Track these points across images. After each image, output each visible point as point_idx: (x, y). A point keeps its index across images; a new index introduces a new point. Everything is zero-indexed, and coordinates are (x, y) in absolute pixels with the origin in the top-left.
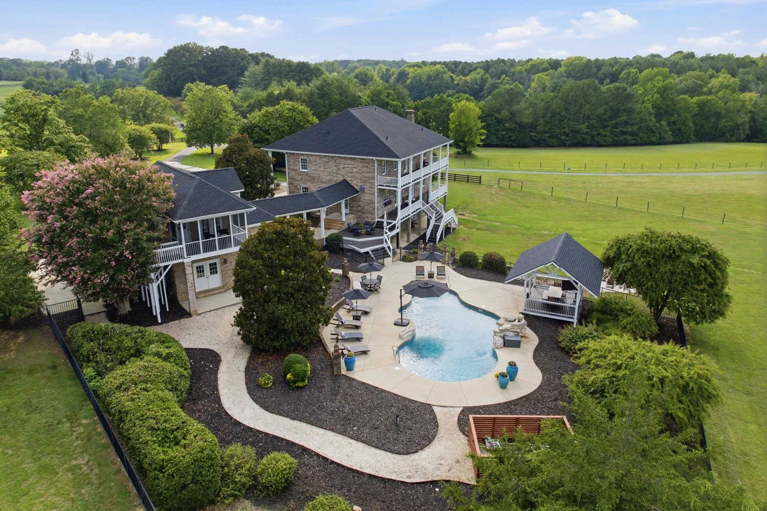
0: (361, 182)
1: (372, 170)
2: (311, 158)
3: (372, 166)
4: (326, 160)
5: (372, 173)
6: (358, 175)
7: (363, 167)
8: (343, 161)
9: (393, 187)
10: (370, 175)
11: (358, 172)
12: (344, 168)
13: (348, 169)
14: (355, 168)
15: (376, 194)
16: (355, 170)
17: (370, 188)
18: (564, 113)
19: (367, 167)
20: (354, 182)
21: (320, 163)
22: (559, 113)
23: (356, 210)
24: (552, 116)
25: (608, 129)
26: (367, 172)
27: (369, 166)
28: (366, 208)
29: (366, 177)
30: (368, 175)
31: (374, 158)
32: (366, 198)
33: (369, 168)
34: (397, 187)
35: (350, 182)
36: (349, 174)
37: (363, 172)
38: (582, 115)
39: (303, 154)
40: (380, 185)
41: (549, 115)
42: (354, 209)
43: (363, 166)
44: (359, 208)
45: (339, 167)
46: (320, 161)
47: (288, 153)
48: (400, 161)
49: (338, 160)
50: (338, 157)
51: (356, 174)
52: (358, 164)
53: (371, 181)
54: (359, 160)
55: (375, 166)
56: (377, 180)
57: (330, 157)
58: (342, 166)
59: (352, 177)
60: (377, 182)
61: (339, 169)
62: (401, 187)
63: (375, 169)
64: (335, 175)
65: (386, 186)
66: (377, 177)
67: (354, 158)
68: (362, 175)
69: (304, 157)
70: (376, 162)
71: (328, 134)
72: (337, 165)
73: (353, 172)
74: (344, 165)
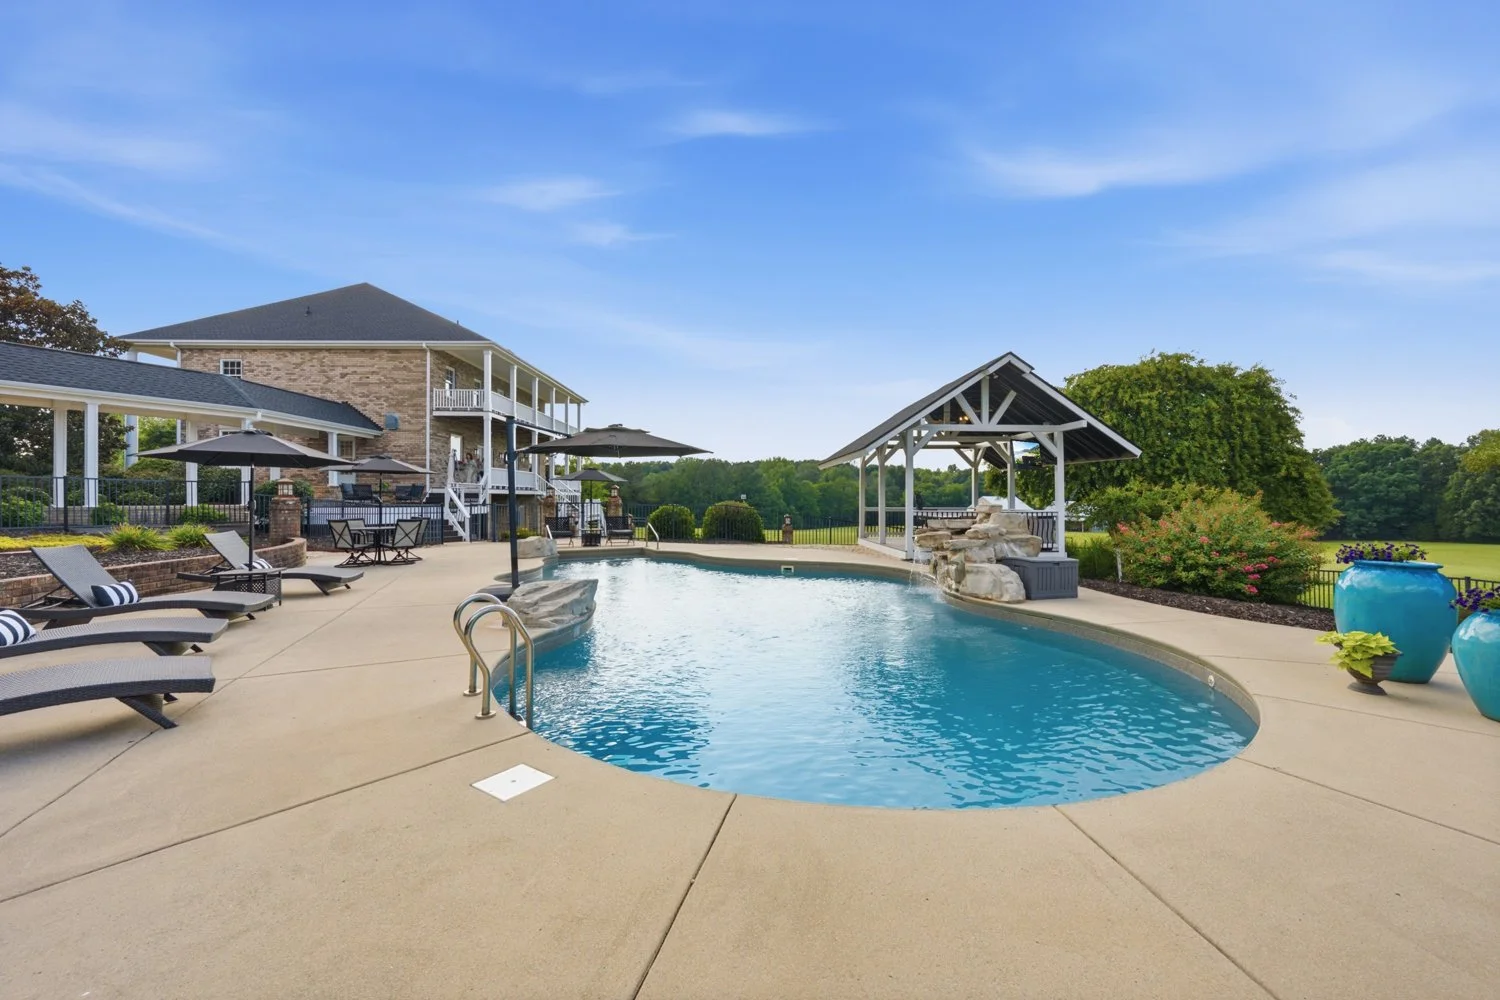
0: (390, 406)
1: (419, 376)
2: (255, 359)
3: (417, 366)
4: (296, 358)
5: (419, 381)
6: (383, 390)
8: (344, 359)
9: (473, 411)
10: (413, 387)
11: (383, 383)
12: (343, 376)
13: (354, 378)
14: (373, 373)
15: (428, 431)
16: (373, 379)
17: (411, 416)
19: (406, 369)
20: (371, 405)
21: (278, 369)
26: (409, 382)
27: (411, 366)
29: (402, 392)
30: (408, 387)
31: (424, 344)
32: (401, 443)
33: (410, 371)
34: (481, 410)
35: (360, 408)
36: (358, 390)
37: (396, 382)
39: (229, 350)
40: (438, 409)
43: (395, 368)
45: (331, 374)
46: (279, 365)
47: (183, 349)
48: (490, 352)
49: (328, 358)
50: (329, 350)
51: (375, 389)
52: (383, 363)
53: (415, 401)
54: (386, 354)
55: (425, 366)
56: (431, 397)
57: (307, 354)
58: (339, 371)
59: (364, 395)
60: (431, 401)
61: (330, 379)
62: (493, 411)
63: (425, 373)
64: (318, 395)
65: (454, 410)
66: (432, 391)
67: (373, 350)
68: (391, 390)
69: (234, 357)
70: (428, 354)
71: (308, 313)
72: (324, 371)
73: (367, 384)
74: (345, 367)
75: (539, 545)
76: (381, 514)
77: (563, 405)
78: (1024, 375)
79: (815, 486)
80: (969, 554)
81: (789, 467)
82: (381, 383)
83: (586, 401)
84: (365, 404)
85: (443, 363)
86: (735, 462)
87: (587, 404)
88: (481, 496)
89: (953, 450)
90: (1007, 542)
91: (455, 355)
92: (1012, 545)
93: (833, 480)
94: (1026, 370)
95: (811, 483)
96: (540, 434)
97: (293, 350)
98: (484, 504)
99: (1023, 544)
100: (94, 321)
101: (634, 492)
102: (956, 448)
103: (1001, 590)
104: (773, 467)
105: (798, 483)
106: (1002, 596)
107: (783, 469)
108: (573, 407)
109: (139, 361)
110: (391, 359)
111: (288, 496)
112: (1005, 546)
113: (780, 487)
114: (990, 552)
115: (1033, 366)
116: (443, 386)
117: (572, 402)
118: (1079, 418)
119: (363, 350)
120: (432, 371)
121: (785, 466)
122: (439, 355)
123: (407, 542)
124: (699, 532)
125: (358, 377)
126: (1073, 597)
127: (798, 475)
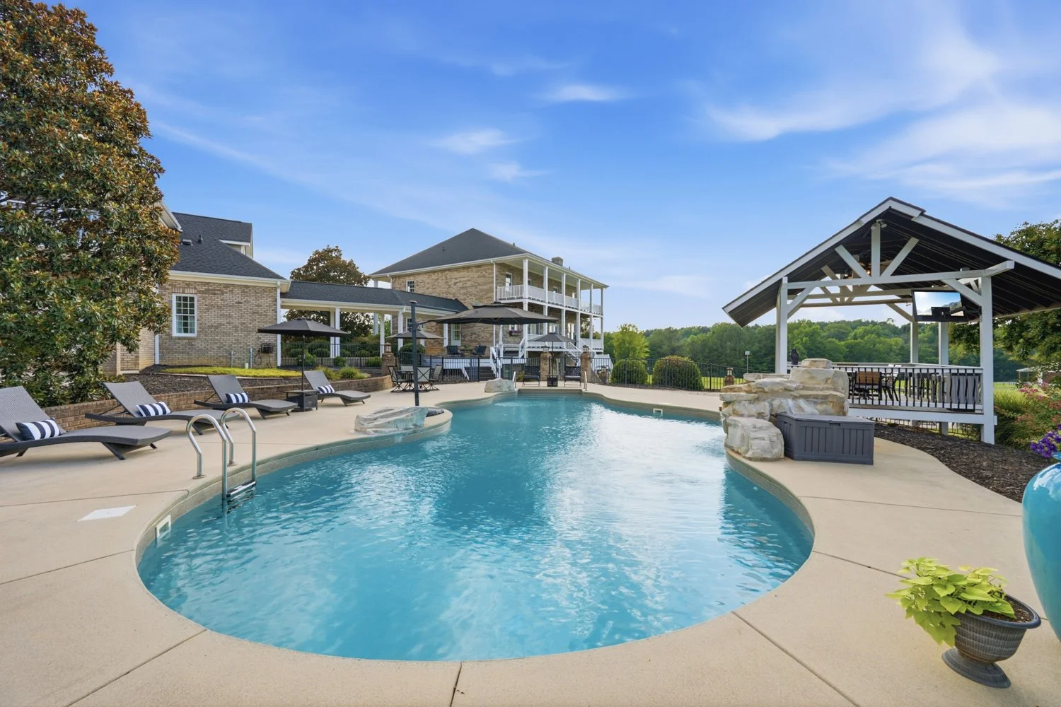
0: (477, 299)
1: (490, 280)
2: (421, 279)
3: (489, 274)
4: (435, 276)
5: (490, 283)
6: (473, 290)
7: (478, 277)
8: (456, 274)
9: (518, 298)
10: (487, 287)
12: (455, 284)
13: (460, 285)
14: (469, 280)
16: (469, 284)
18: (720, 350)
19: (484, 276)
20: (468, 300)
21: (428, 284)
22: (716, 350)
23: (469, 341)
24: (710, 352)
25: (765, 364)
26: (486, 284)
27: (486, 275)
28: (483, 335)
29: (483, 290)
30: (485, 287)
31: (491, 260)
33: (486, 277)
34: (522, 298)
35: (462, 302)
36: (462, 291)
37: (479, 285)
38: (738, 352)
39: (409, 275)
40: (499, 300)
41: (707, 351)
42: (467, 339)
44: (474, 336)
45: (450, 283)
46: (429, 281)
47: (393, 277)
48: (527, 260)
49: (449, 274)
50: (449, 270)
51: (470, 290)
52: (473, 274)
53: (488, 296)
54: (474, 269)
55: (493, 273)
56: (496, 292)
57: (440, 273)
58: (454, 281)
59: (465, 294)
60: (496, 295)
61: (450, 286)
62: (529, 298)
63: (493, 278)
64: (444, 296)
65: (508, 299)
66: (496, 288)
67: (468, 268)
68: (477, 290)
69: (411, 279)
70: (495, 266)
71: (443, 250)
72: (447, 282)
73: (466, 288)
74: (456, 279)
75: (499, 384)
76: (443, 363)
77: (589, 290)
78: (913, 220)
79: (843, 343)
80: (737, 407)
81: (814, 327)
82: (472, 286)
83: (606, 286)
84: (465, 299)
85: (504, 271)
86: (765, 325)
87: (607, 288)
88: (520, 352)
89: (885, 305)
90: (795, 398)
91: (511, 264)
92: (802, 402)
93: (862, 337)
94: (915, 214)
95: (837, 341)
96: (567, 311)
97: (434, 272)
98: (523, 357)
99: (819, 401)
100: (358, 268)
101: (672, 350)
102: (891, 303)
103: (748, 446)
104: (797, 328)
105: (824, 342)
106: (747, 451)
107: (807, 329)
108: (597, 292)
109: (379, 287)
110: (477, 272)
111: (389, 352)
112: (790, 402)
113: (804, 345)
114: (764, 407)
115: (924, 208)
116: (504, 285)
117: (595, 287)
118: (1001, 260)
119: (464, 268)
120: (496, 276)
121: (810, 326)
122: (502, 266)
123: (423, 379)
124: (650, 379)
125: (461, 284)
126: (864, 463)
127: (823, 334)
